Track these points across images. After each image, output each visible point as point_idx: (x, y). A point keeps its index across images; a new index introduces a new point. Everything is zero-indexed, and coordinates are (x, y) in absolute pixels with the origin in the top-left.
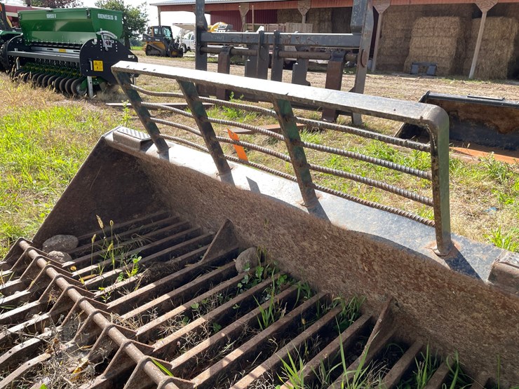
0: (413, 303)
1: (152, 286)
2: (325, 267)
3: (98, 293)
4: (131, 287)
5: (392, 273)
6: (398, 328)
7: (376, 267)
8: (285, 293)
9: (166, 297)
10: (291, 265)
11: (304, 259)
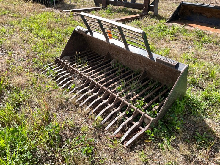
0: (150, 69)
1: (91, 68)
2: (132, 63)
4: (86, 68)
6: (148, 76)
8: (123, 69)
9: (94, 70)
10: (124, 63)
11: (127, 61)
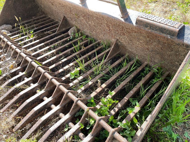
0: (124, 40)
1: (38, 41)
2: (98, 31)
3: (19, 44)
4: (31, 41)
5: (116, 29)
6: (121, 51)
7: (111, 28)
8: (85, 42)
9: (43, 44)
10: (88, 32)
11: (91, 29)
